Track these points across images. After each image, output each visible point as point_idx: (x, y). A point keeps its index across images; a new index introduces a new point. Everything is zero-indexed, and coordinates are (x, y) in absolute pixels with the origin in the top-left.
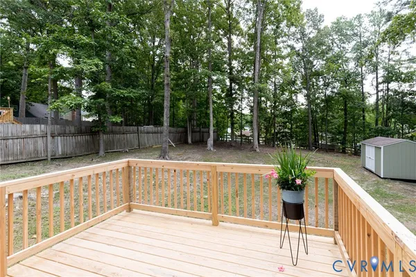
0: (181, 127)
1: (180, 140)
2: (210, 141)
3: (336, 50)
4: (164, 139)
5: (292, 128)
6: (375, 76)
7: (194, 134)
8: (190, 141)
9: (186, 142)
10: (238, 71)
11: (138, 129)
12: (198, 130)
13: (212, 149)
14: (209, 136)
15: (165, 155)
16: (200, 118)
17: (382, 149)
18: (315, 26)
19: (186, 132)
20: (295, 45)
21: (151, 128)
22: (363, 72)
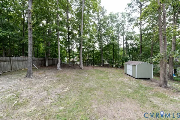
0: (42, 57)
1: (41, 64)
2: (59, 65)
3: (110, 26)
4: (29, 65)
5: (94, 57)
6: (123, 37)
7: (49, 61)
8: (47, 65)
9: (45, 66)
10: (72, 30)
11: (10, 58)
12: (51, 59)
13: (60, 69)
14: (58, 62)
15: (30, 75)
16: (52, 53)
17: (136, 66)
18: (103, 14)
19: (45, 60)
20: (95, 22)
21: (21, 58)
22: (119, 36)
